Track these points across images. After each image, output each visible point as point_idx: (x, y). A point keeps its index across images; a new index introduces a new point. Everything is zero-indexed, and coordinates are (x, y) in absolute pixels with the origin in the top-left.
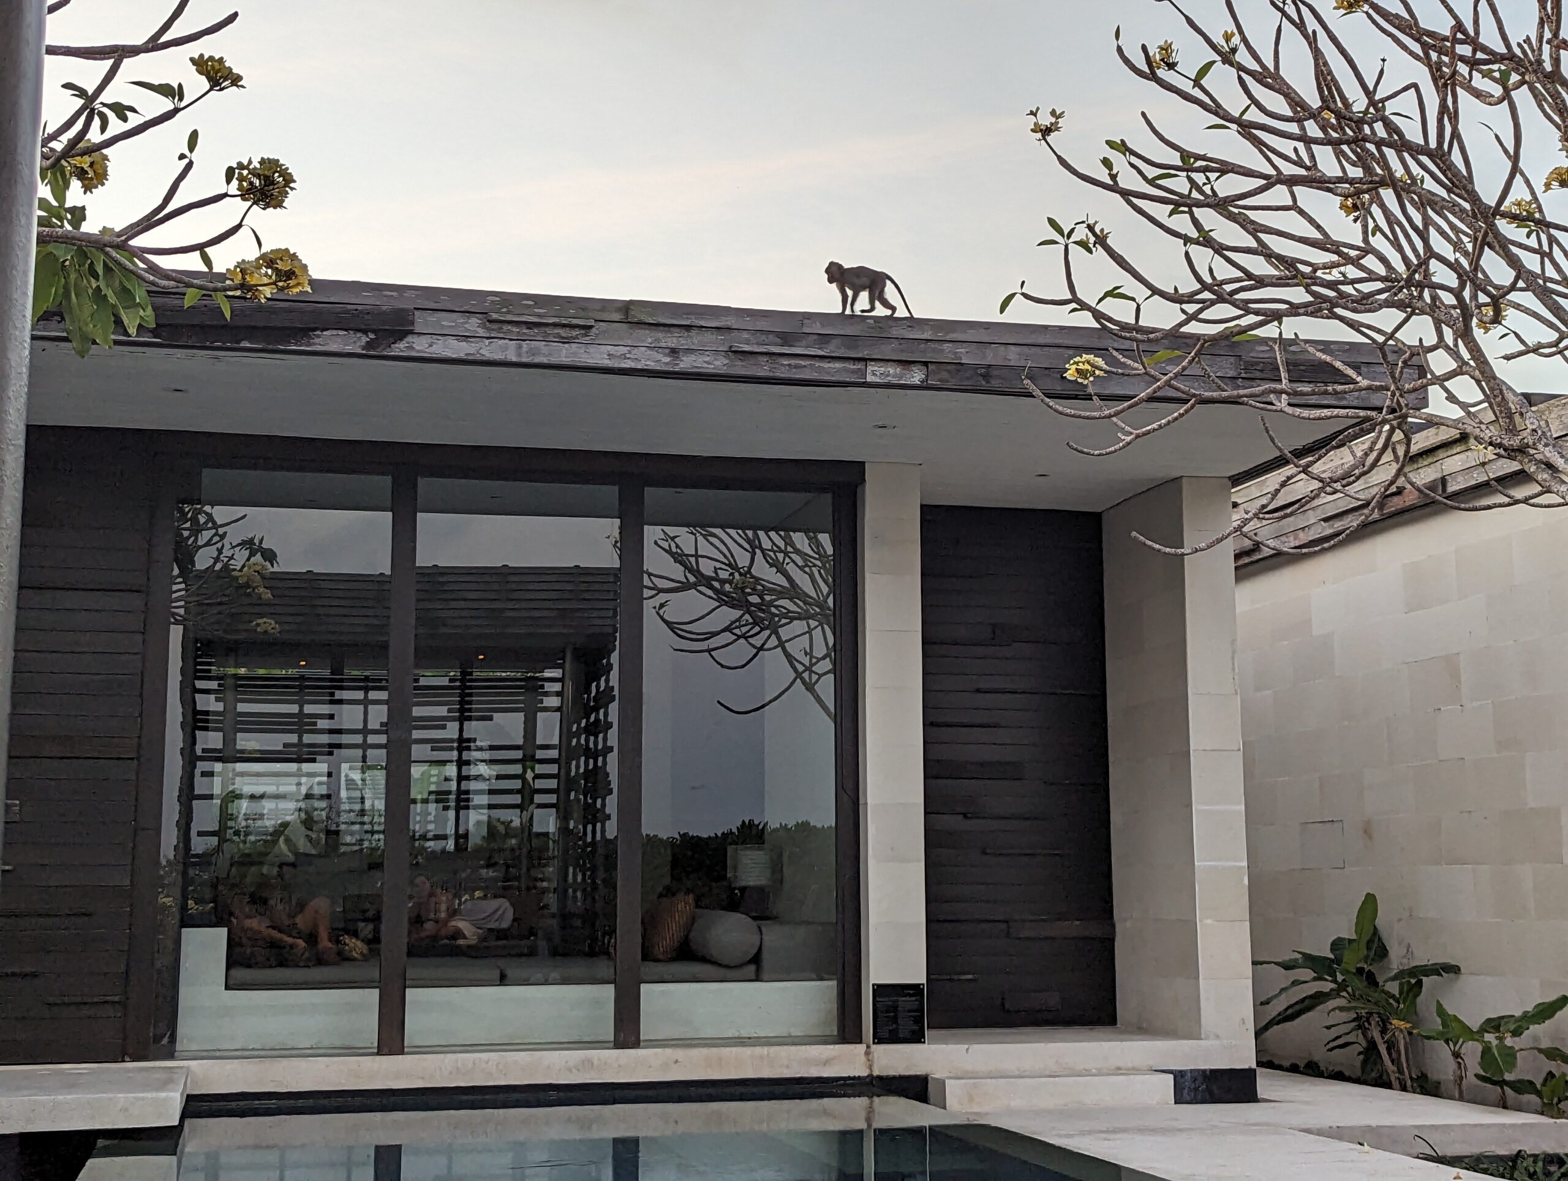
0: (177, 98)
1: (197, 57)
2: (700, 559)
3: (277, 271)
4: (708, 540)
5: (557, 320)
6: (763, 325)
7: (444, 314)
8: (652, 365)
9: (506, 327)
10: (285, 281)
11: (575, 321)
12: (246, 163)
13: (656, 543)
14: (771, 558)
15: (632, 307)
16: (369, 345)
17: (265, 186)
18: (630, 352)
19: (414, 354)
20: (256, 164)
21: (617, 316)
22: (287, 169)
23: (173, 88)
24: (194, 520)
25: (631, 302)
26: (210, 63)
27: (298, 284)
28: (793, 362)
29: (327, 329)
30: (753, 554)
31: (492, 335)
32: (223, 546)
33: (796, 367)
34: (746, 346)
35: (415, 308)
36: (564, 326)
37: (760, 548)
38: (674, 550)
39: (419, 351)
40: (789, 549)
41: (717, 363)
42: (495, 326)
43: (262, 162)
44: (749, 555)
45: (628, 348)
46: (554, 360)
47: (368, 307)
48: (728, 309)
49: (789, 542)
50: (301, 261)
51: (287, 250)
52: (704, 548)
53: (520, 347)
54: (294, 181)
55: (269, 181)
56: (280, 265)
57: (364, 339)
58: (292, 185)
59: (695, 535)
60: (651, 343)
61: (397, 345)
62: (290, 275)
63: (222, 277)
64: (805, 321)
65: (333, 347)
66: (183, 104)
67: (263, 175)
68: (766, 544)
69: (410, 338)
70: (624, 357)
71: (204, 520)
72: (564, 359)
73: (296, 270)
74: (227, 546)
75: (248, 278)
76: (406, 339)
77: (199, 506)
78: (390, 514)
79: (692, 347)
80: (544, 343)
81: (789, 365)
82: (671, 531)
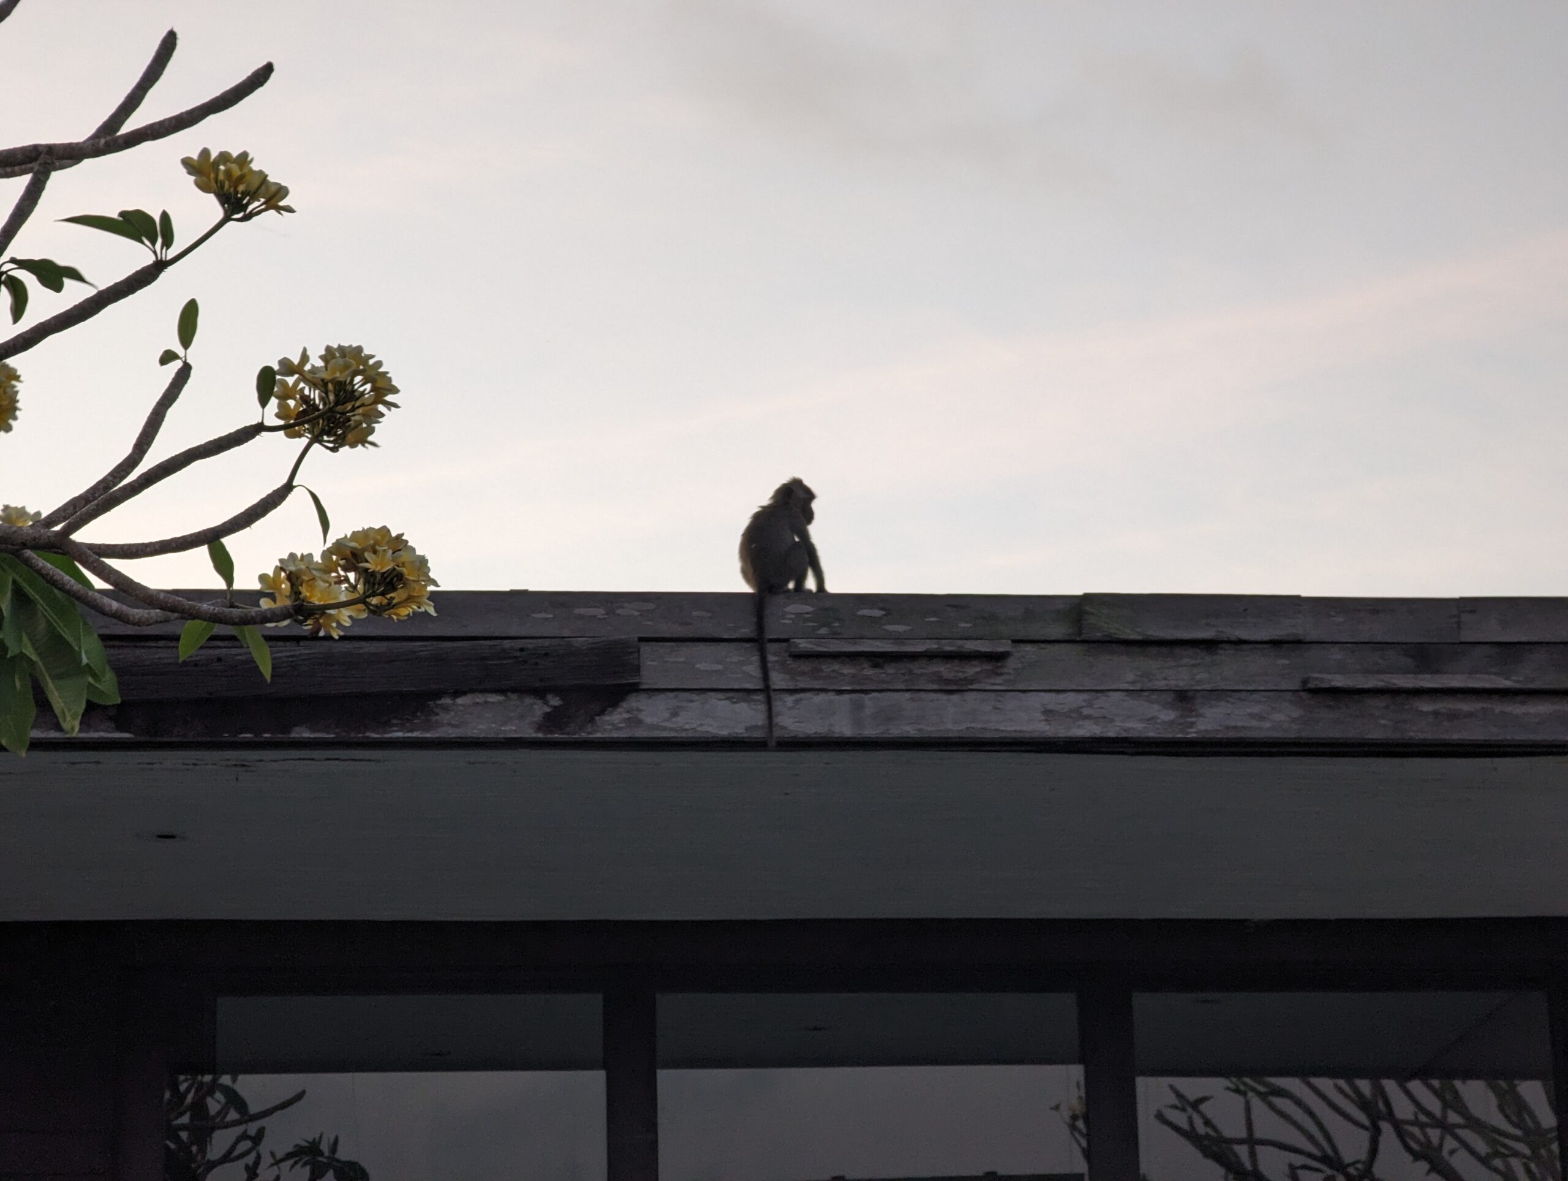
0: (159, 241)
1: (195, 156)
2: (1259, 1148)
3: (368, 576)
4: (1272, 1107)
5: (933, 646)
6: (1369, 630)
7: (701, 647)
8: (1136, 728)
9: (828, 667)
10: (383, 594)
11: (971, 646)
12: (296, 360)
13: (1160, 1117)
14: (1417, 1141)
15: (1087, 608)
16: (552, 720)
17: (337, 403)
18: (1090, 705)
19: (640, 733)
20: (316, 361)
21: (1057, 630)
22: (379, 364)
23: (151, 220)
24: (199, 1108)
25: (1088, 598)
26: (222, 168)
27: (410, 599)
28: (1444, 705)
29: (464, 693)
30: (1376, 1133)
31: (801, 685)
32: (259, 1157)
33: (1453, 716)
34: (1338, 677)
35: (641, 639)
36: (948, 657)
37: (1390, 1116)
38: (1201, 1129)
39: (653, 727)
40: (1453, 1118)
41: (1278, 717)
42: (805, 666)
43: (329, 355)
44: (1365, 1136)
45: (1085, 696)
46: (931, 728)
47: (547, 643)
48: (1295, 601)
49: (1453, 1102)
50: (413, 550)
51: (385, 530)
52: (1267, 1124)
53: (859, 707)
54: (395, 390)
55: (344, 393)
56: (373, 564)
57: (539, 709)
58: (389, 398)
59: (1244, 1094)
60: (1133, 683)
61: (607, 718)
62: (392, 581)
63: (251, 596)
64: (1465, 617)
65: (479, 728)
66: (172, 253)
67: (332, 381)
68: (1403, 1109)
69: (634, 702)
70: (1076, 715)
71: (218, 1107)
72: (950, 726)
73: (404, 570)
74: (266, 1159)
75: (305, 592)
76: (625, 705)
77: (208, 1078)
78: (600, 1075)
79: (1223, 685)
80: (907, 695)
81: (1436, 713)
82: (1192, 1087)
